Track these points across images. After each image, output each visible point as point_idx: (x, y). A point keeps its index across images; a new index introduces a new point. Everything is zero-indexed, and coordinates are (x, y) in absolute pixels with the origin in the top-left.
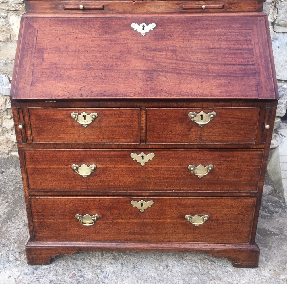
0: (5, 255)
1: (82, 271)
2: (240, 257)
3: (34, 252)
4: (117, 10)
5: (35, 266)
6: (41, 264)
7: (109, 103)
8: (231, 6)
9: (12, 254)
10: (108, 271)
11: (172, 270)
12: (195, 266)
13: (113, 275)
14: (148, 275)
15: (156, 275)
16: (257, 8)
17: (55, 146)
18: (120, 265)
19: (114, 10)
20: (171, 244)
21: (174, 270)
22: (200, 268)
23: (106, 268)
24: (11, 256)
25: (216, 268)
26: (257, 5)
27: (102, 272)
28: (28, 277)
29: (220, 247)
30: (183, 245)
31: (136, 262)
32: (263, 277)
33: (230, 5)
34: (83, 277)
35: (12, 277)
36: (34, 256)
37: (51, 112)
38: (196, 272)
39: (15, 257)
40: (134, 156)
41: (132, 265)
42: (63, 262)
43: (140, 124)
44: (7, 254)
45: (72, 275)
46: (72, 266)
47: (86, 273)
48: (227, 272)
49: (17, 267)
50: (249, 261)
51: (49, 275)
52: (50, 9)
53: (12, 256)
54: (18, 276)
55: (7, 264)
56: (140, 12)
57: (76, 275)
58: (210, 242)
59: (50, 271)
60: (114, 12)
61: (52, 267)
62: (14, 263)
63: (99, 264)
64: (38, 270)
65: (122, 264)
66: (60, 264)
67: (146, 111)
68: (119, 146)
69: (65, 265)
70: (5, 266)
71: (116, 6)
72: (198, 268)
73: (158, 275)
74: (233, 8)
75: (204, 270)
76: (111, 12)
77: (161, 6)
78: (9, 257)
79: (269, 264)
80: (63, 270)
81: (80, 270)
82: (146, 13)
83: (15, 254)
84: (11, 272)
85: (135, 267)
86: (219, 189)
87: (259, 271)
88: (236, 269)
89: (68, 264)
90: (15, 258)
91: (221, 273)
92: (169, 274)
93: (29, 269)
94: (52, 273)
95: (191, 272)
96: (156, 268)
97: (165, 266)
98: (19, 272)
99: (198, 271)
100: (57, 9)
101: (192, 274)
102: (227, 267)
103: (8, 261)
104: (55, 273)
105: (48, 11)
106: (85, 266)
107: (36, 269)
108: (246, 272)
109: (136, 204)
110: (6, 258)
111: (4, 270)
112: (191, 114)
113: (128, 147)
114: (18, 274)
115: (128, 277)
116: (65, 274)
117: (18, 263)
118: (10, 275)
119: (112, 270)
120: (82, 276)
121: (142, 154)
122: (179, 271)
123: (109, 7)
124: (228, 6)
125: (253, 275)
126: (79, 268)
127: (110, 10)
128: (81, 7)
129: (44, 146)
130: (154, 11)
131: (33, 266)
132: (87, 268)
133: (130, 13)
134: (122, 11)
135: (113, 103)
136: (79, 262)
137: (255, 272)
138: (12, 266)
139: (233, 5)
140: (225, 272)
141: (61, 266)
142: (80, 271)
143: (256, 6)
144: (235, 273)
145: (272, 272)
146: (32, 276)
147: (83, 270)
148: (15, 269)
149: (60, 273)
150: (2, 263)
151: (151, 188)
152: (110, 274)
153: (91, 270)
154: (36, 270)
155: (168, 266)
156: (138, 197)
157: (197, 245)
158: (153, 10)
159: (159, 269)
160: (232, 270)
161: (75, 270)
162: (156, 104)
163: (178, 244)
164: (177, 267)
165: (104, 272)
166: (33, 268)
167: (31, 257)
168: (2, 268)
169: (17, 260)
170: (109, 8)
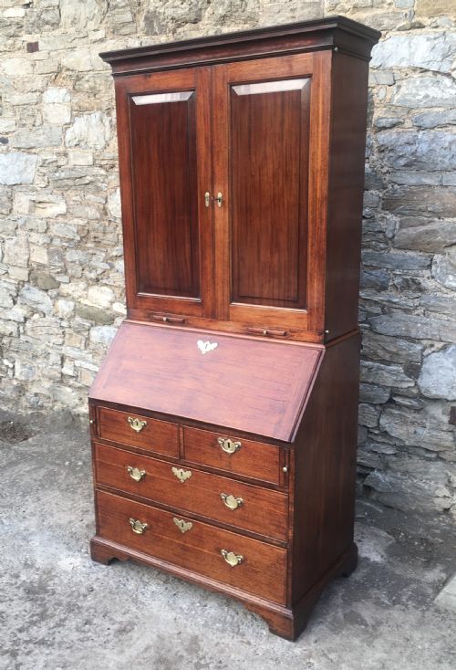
1: (128, 581)
2: (275, 620)
3: (97, 547)
5: (96, 563)
6: (100, 563)
7: (156, 415)
10: (150, 589)
11: (206, 610)
12: (232, 616)
13: (151, 593)
14: (180, 605)
15: (187, 609)
17: (116, 445)
18: (164, 589)
20: (209, 580)
21: (208, 611)
22: (236, 619)
23: (151, 586)
24: (84, 547)
27: (144, 588)
28: (84, 569)
29: (255, 600)
33: (293, 333)
36: (96, 551)
37: (114, 412)
38: (227, 620)
40: (174, 469)
41: (174, 593)
43: (179, 440)
45: (118, 581)
46: (124, 574)
47: (130, 584)
48: (258, 633)
49: (82, 558)
50: (283, 629)
52: (144, 317)
53: (86, 548)
55: (77, 553)
57: (121, 582)
58: (246, 591)
59: (104, 571)
61: (108, 568)
65: (167, 589)
67: (184, 428)
68: (163, 458)
69: (119, 571)
70: (74, 554)
72: (234, 619)
74: (295, 336)
75: (237, 623)
79: (313, 644)
80: (114, 574)
81: (128, 579)
82: (218, 331)
84: (76, 560)
86: (249, 528)
87: (293, 646)
88: (271, 634)
92: (199, 612)
93: (90, 563)
94: (104, 573)
95: (223, 618)
96: (193, 603)
97: (204, 605)
98: (81, 563)
99: (231, 620)
100: (149, 318)
101: (220, 620)
103: (79, 551)
104: (107, 573)
105: (143, 319)
106: (134, 577)
107: (95, 565)
109: (178, 522)
110: (80, 548)
112: (220, 440)
113: (170, 460)
114: (79, 564)
115: (161, 600)
116: (113, 578)
117: (86, 555)
118: (73, 562)
119: (154, 589)
120: (124, 585)
121: (182, 470)
122: (212, 613)
123: (189, 321)
124: (289, 334)
126: (129, 577)
127: (189, 324)
128: (165, 319)
129: (108, 443)
132: (135, 580)
133: (205, 328)
134: (199, 326)
135: (158, 415)
136: (132, 573)
138: (80, 556)
139: (295, 334)
140: (256, 633)
142: (126, 580)
146: (88, 569)
147: (130, 580)
148: (80, 559)
150: (74, 551)
151: (190, 509)
152: (149, 592)
153: (136, 583)
155: (206, 606)
156: (180, 515)
157: (234, 590)
158: (225, 328)
159: (195, 605)
160: (265, 634)
161: (123, 578)
162: (191, 424)
163: (216, 583)
164: (214, 609)
165: (146, 588)
167: (93, 551)
168: (71, 555)
169: (87, 553)
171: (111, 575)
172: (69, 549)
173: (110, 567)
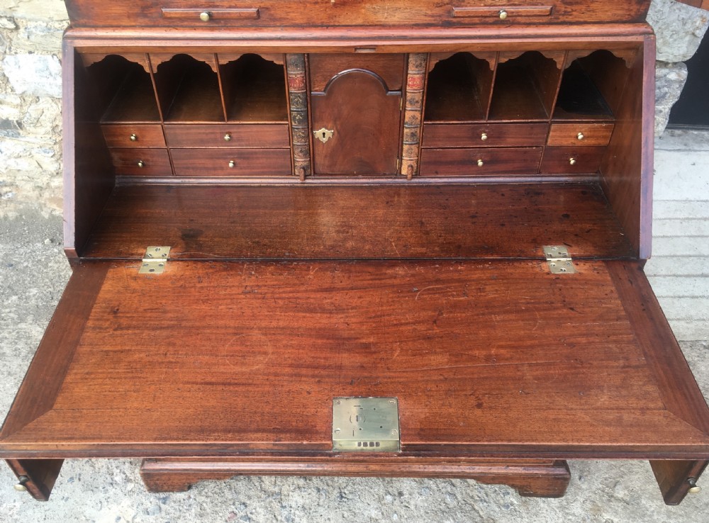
0: (104, 470)
1: (246, 506)
2: (532, 484)
3: (157, 477)
4: (292, 20)
5: (162, 495)
6: (173, 492)
8: (569, 10)
9: (117, 467)
10: (294, 505)
11: (408, 503)
12: (450, 494)
13: (302, 514)
14: (366, 513)
15: (380, 516)
16: (633, 13)
18: (314, 493)
19: (285, 19)
20: (407, 466)
21: (412, 502)
22: (459, 497)
23: (291, 498)
24: (116, 471)
25: (487, 495)
26: (634, 7)
27: (282, 507)
28: (151, 519)
29: (498, 470)
30: (430, 466)
31: (345, 485)
32: (570, 517)
33: (569, 7)
34: (249, 519)
35: (122, 520)
36: (158, 482)
38: (451, 506)
39: (124, 473)
41: (336, 493)
42: (212, 485)
44: (108, 468)
45: (229, 515)
46: (228, 495)
47: (254, 511)
48: (508, 507)
49: (130, 495)
50: (548, 489)
51: (187, 514)
52: (129, 17)
53: (118, 471)
54: (134, 518)
55: (112, 491)
56: (348, 22)
57: (236, 514)
58: (480, 463)
59: (190, 505)
60: (285, 23)
61: (192, 496)
62: (123, 488)
63: (277, 490)
64: (168, 502)
65: (319, 490)
66: (206, 490)
69: (215, 493)
70: (107, 495)
71: (289, 10)
72: (456, 498)
73: (383, 514)
74: (574, 13)
75: (466, 503)
76: (278, 25)
77: (400, 8)
78: (113, 474)
79: (584, 486)
80: (212, 503)
81: (244, 504)
82: (363, 26)
83: (122, 467)
84: (120, 507)
85: (342, 497)
87: (564, 503)
88: (524, 498)
89: (220, 489)
90: (124, 476)
91: (497, 509)
92: (403, 513)
93: (151, 500)
94: (193, 510)
95: (443, 507)
96: (380, 499)
97: (396, 494)
98: (135, 508)
99: (455, 503)
100: (145, 16)
101: (443, 512)
102: (508, 493)
103: (112, 484)
104: (199, 510)
105: (125, 22)
106: (251, 493)
107: (165, 500)
108: (542, 505)
110: (107, 476)
111: (106, 503)
114: (132, 512)
115: (329, 519)
116: (216, 512)
117: (130, 486)
118: (119, 514)
119: (301, 502)
120: (247, 518)
122: (422, 504)
123: (272, 12)
124: (563, 9)
125: (553, 513)
126: (242, 498)
127: (275, 19)
128: (204, 16)
130: (383, 20)
131: (157, 495)
132: (256, 500)
134: (305, 21)
136: (241, 486)
137: (558, 505)
138: (121, 494)
139: (574, 7)
140: (504, 506)
141: (210, 494)
142: (243, 507)
143: (631, 8)
144: (522, 510)
145: (589, 505)
146: (158, 515)
147: (248, 502)
148: (126, 502)
149: (208, 511)
150: (101, 488)
152: (297, 512)
153: (262, 503)
154: (164, 503)
155: (401, 494)
157: (457, 467)
158: (381, 17)
159: (386, 502)
160: (515, 502)
161: (234, 504)
163: (421, 466)
164: (418, 495)
165: (285, 507)
166: (159, 499)
167: (152, 483)
168: (103, 500)
169: (128, 480)
170: (272, 15)
171: (208, 507)
172: (92, 488)
173: (193, 492)
